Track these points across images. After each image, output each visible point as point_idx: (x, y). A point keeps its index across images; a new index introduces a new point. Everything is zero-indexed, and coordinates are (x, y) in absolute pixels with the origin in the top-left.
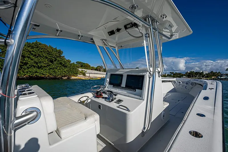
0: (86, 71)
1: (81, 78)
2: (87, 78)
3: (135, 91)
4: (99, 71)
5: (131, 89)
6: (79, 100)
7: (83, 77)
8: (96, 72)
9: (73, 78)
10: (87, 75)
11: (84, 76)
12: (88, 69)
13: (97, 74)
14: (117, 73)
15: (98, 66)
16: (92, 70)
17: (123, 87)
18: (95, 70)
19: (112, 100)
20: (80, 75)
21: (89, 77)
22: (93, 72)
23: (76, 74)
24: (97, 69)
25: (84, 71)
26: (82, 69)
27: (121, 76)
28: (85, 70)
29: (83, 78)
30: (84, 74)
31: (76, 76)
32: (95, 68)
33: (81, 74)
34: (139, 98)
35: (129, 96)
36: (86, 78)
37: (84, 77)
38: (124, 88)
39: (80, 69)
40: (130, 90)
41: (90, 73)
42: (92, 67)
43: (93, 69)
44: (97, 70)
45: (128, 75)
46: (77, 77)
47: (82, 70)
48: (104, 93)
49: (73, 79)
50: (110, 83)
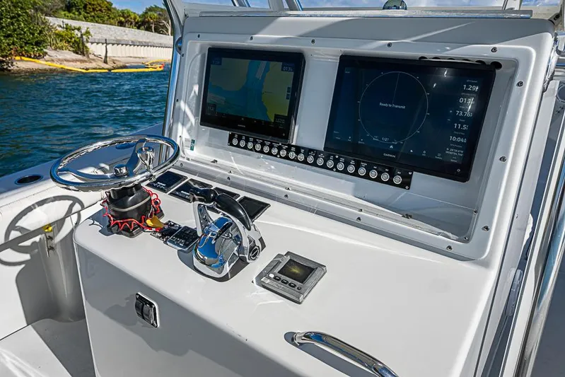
0: (88, 32)
1: (68, 66)
2: (94, 65)
3: (406, 184)
4: (157, 31)
5: (368, 169)
6: (12, 226)
7: (76, 61)
8: (142, 35)
9: (22, 64)
10: (96, 49)
11: (80, 57)
12: (103, 23)
13: (146, 45)
14: (265, 38)
15: (150, 9)
16: (121, 24)
17: (308, 151)
18: (138, 28)
19: (240, 264)
20: (61, 48)
21: (106, 62)
22: (125, 38)
23: (37, 44)
24: (148, 22)
25: (79, 29)
26: (66, 21)
27: (294, 62)
28: (84, 25)
29: (77, 67)
30: (79, 47)
31: (36, 57)
32: (138, 19)
33: (64, 44)
34: (444, 247)
35: (358, 223)
36: (88, 65)
37: (82, 61)
38: (316, 153)
39: (57, 23)
40: (362, 171)
41: (106, 43)
42: (123, 12)
43: (124, 20)
44: (149, 29)
45: (349, 63)
46: (41, 61)
47: (68, 28)
48: (169, 186)
49: (19, 72)
50: (211, 117)
